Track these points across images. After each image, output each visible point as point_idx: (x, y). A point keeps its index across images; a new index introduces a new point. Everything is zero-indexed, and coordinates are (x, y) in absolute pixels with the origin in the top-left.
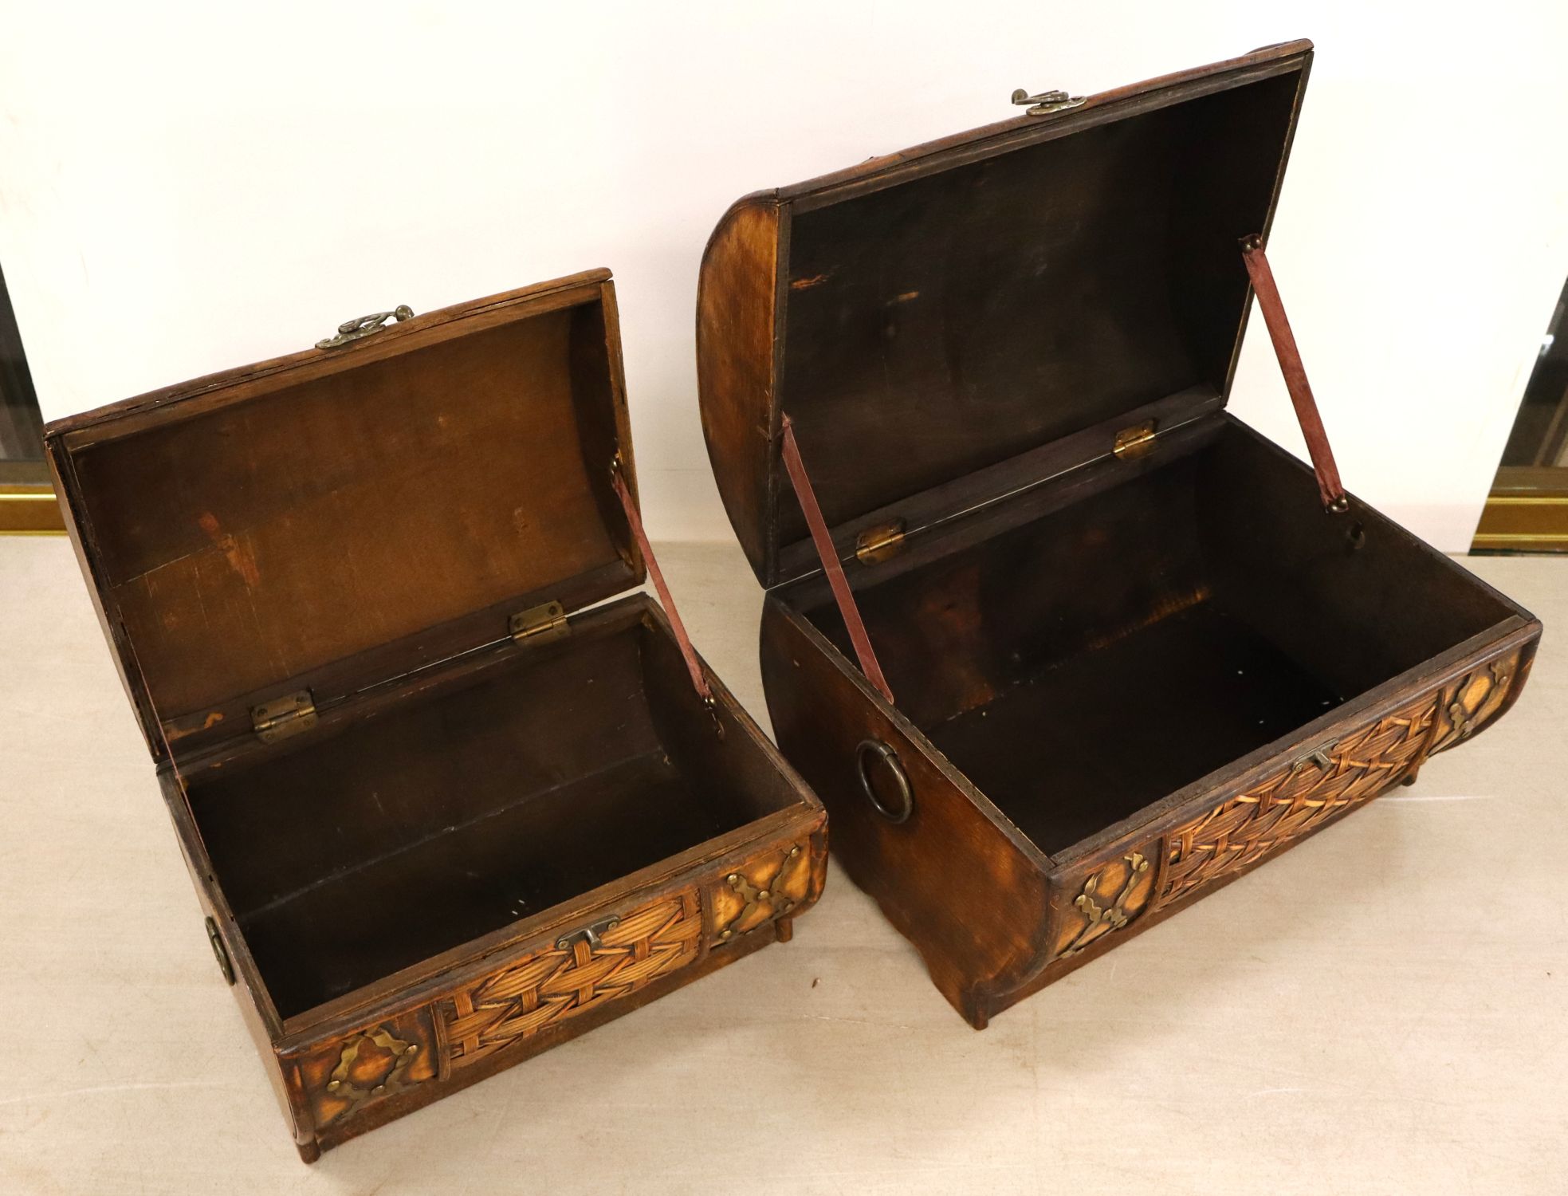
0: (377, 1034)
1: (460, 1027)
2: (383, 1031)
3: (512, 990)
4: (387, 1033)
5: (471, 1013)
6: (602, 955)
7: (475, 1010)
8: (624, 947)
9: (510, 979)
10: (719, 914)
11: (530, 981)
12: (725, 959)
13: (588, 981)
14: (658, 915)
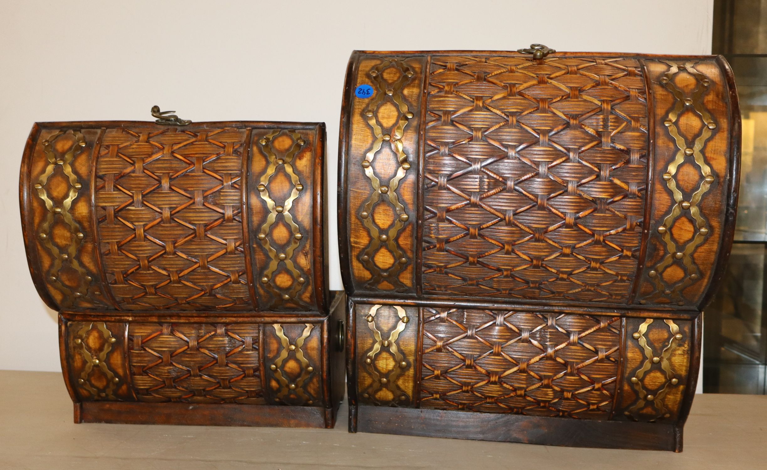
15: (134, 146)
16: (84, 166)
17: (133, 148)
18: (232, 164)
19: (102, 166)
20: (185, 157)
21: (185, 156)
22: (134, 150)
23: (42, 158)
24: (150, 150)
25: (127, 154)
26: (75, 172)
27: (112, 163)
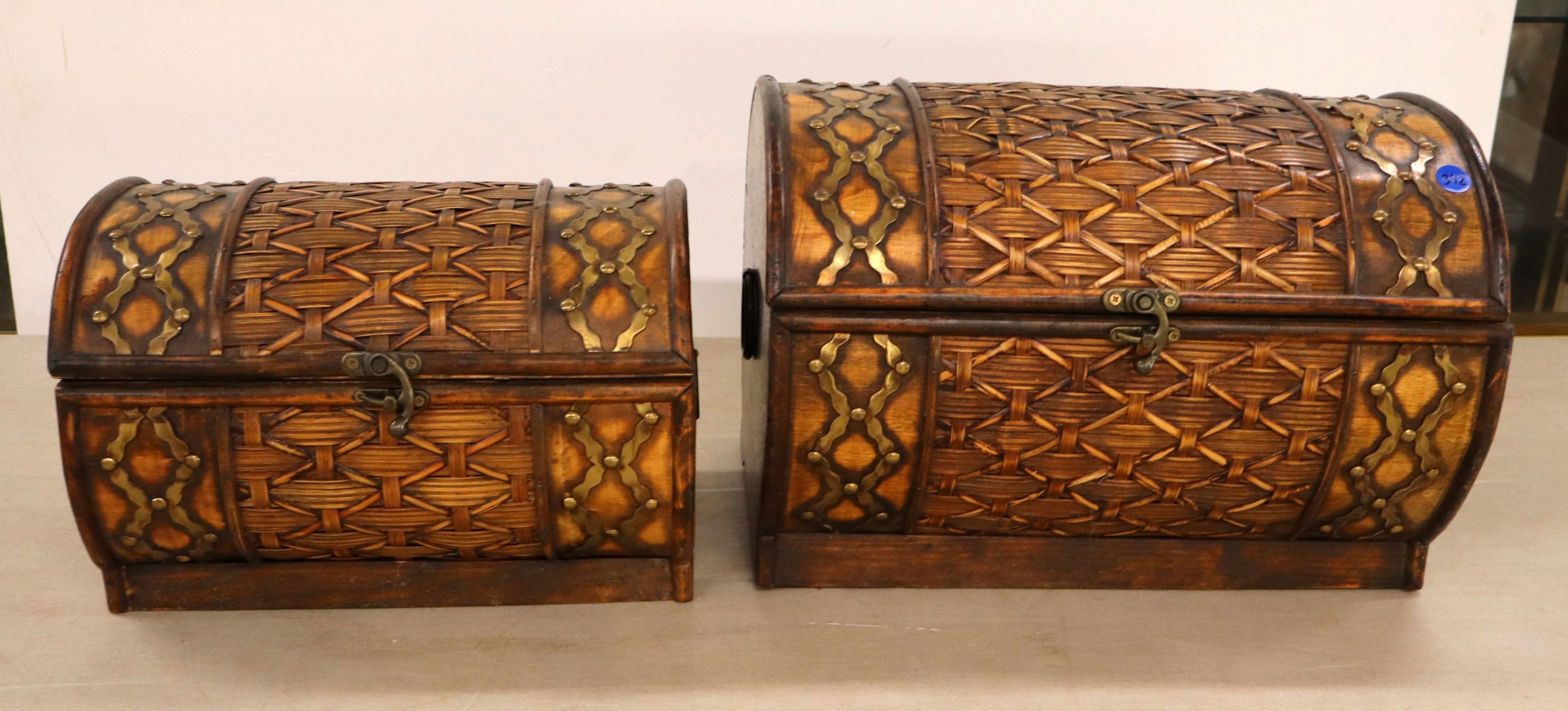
0: (159, 420)
1: (247, 458)
2: (166, 420)
3: (305, 436)
4: (168, 424)
5: (258, 445)
6: (411, 443)
7: (264, 444)
8: (437, 445)
9: (304, 421)
10: (555, 461)
11: (324, 436)
12: (607, 592)
13: (393, 470)
14: (479, 421)
15: (455, 293)
16: (559, 263)
17: (457, 290)
18: (247, 265)
19: (517, 258)
20: (346, 274)
21: (346, 277)
22: (454, 286)
23: (648, 275)
24: (420, 286)
25: (468, 280)
26: (575, 254)
27: (497, 263)
